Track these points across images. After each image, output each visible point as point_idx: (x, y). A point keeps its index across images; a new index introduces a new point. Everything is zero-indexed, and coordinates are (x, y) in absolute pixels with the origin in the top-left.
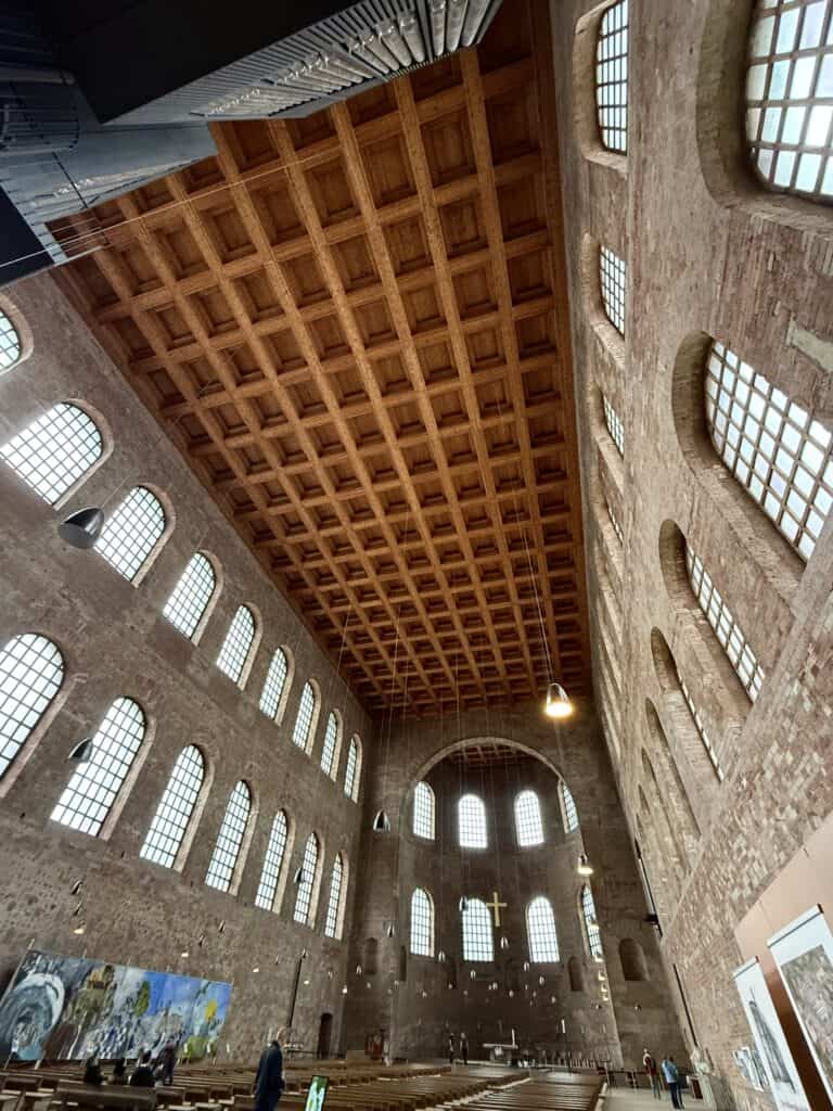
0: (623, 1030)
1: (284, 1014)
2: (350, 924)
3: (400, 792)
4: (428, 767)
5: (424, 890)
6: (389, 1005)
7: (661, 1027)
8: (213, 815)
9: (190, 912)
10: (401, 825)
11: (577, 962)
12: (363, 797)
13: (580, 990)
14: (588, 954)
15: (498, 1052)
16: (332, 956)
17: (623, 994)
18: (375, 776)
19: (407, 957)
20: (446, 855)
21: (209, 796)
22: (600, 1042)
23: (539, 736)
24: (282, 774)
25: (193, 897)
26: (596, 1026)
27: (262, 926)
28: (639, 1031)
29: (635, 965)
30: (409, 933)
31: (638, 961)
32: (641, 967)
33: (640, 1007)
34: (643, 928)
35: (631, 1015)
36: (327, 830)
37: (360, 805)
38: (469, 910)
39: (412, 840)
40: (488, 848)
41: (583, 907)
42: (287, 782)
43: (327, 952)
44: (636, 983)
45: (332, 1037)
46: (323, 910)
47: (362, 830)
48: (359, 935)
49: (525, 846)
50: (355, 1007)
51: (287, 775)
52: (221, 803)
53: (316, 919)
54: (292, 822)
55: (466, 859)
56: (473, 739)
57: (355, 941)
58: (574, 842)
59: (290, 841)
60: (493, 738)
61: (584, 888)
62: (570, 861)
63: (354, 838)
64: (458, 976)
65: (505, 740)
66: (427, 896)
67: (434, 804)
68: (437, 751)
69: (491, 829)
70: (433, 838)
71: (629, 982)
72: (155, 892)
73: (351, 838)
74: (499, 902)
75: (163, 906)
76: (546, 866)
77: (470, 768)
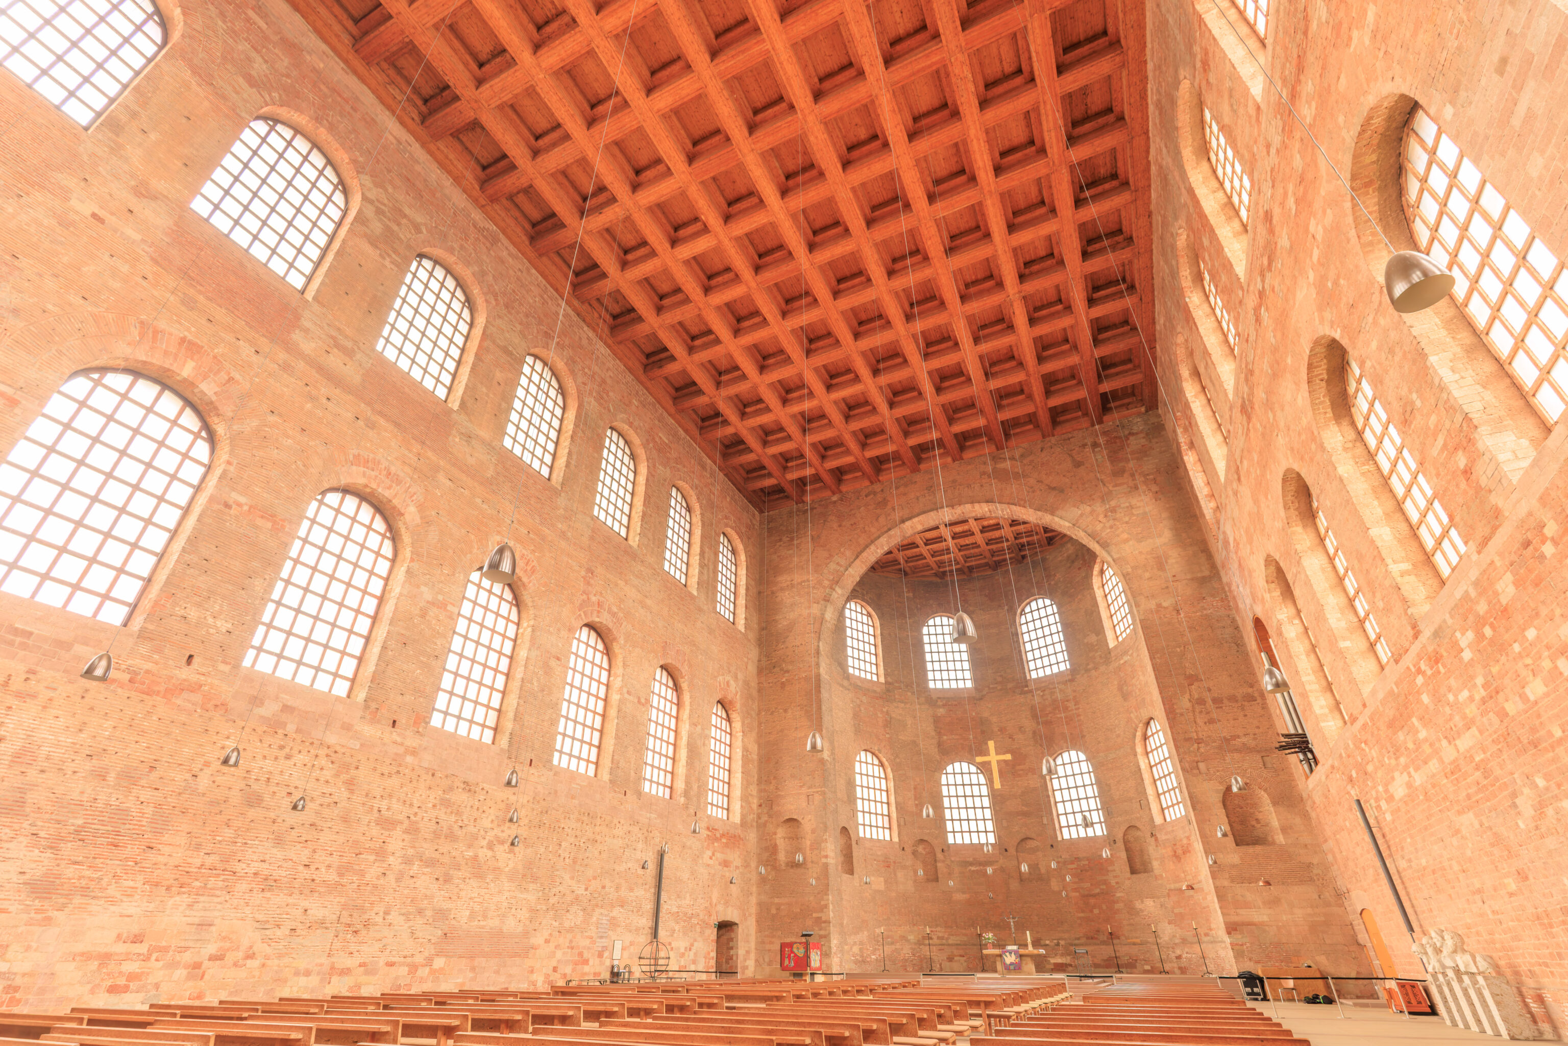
0: (1234, 919)
1: (645, 922)
2: (755, 802)
3: (815, 610)
4: (857, 570)
5: (873, 754)
6: (826, 906)
7: (1309, 911)
8: (423, 616)
9: (400, 769)
10: (821, 658)
11: (1139, 833)
12: (756, 626)
13: (1146, 871)
14: (1158, 820)
15: (1010, 959)
16: (726, 845)
17: (1233, 866)
18: (773, 593)
19: (854, 843)
20: (906, 703)
21: (405, 582)
22: (1184, 941)
23: (1054, 489)
24: (577, 568)
25: (402, 744)
26: (1177, 919)
27: (573, 797)
28: (1265, 918)
29: (1254, 823)
30: (854, 811)
31: (1260, 816)
32: (1267, 825)
33: (1268, 883)
34: (1269, 765)
35: (1249, 897)
36: (690, 666)
37: (751, 635)
38: (951, 777)
39: (846, 683)
40: (976, 688)
41: (1147, 753)
42: (592, 582)
43: (717, 839)
44: (1258, 849)
45: (741, 952)
46: (699, 780)
47: (760, 671)
48: (770, 816)
49: (1038, 679)
50: (774, 911)
51: (590, 571)
52: (440, 597)
53: (686, 793)
54: (616, 648)
55: (939, 707)
56: (932, 513)
57: (765, 824)
58: (1126, 658)
59: (616, 676)
60: (968, 506)
61: (1148, 723)
62: (1120, 688)
63: (746, 683)
64: (939, 865)
65: (992, 506)
66: (880, 761)
67: (878, 632)
68: (872, 542)
69: (978, 661)
70: (882, 680)
71: (1243, 849)
72: (298, 731)
73: (740, 683)
74: (997, 754)
75: (327, 756)
76: (1076, 703)
77: (936, 575)
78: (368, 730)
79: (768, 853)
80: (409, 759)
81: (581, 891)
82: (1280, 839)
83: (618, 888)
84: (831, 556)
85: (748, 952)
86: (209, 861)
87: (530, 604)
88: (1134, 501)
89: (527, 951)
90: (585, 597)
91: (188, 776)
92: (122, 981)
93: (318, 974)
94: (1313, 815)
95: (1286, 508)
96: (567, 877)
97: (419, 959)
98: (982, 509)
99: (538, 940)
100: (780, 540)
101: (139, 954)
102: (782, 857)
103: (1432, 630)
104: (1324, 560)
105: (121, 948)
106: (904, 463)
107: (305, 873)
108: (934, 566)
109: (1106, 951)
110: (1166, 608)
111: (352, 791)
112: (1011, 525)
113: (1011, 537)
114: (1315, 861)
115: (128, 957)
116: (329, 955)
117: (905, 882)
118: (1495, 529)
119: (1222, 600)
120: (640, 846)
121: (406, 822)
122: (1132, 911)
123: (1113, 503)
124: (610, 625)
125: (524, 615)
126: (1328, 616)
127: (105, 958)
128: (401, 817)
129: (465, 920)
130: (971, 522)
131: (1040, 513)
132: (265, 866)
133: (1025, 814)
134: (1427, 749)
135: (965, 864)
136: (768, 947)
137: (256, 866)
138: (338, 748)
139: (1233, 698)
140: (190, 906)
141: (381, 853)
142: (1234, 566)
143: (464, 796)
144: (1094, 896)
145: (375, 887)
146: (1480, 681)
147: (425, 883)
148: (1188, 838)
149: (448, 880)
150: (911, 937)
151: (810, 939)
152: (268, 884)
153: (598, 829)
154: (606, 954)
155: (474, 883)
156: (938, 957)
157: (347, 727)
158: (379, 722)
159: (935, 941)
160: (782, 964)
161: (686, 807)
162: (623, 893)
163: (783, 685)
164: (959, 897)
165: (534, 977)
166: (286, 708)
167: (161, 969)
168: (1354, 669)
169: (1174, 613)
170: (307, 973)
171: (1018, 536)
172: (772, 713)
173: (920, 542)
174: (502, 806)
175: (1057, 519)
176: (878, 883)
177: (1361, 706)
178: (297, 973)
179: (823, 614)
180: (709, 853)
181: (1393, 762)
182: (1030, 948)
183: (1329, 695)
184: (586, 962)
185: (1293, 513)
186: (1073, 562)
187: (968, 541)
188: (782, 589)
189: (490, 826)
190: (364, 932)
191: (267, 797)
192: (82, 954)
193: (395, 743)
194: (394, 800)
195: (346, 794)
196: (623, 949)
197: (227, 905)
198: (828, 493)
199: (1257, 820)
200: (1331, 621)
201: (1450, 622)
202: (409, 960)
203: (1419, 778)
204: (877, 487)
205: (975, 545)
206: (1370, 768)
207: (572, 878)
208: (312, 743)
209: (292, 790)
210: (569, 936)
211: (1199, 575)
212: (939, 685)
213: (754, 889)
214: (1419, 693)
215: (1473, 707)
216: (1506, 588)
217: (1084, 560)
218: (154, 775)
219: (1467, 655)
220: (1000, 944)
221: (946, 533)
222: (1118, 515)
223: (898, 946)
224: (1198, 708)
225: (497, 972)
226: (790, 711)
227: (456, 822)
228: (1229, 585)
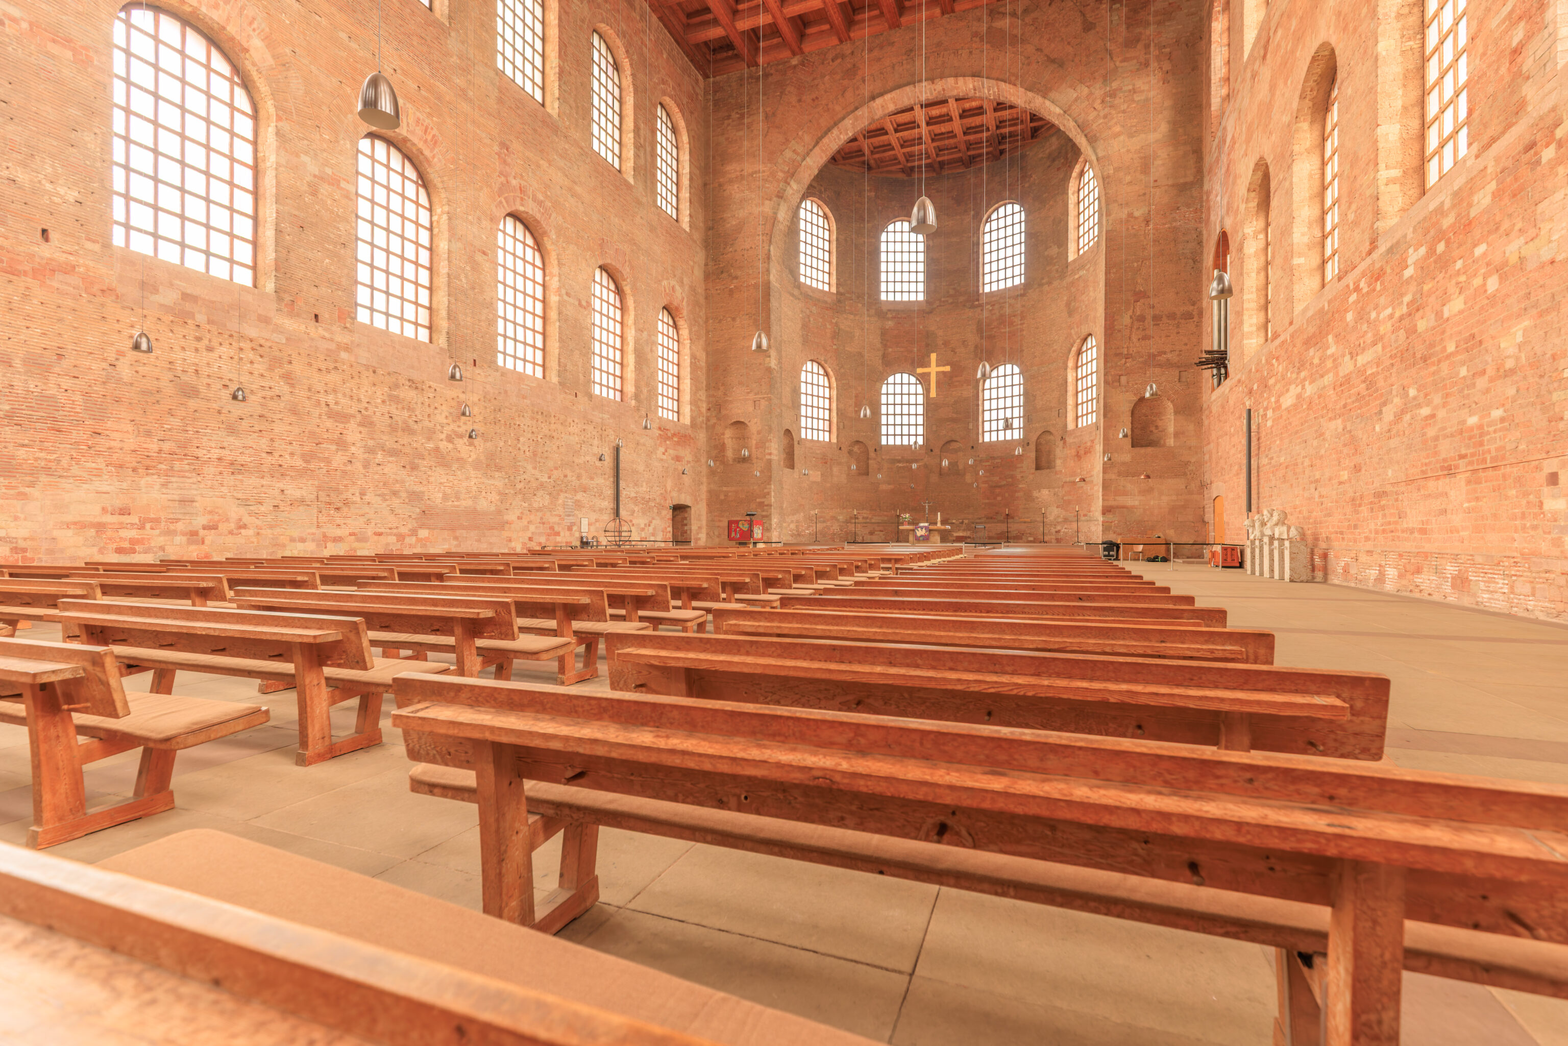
1: (608, 504)
2: (704, 407)
4: (816, 161)
5: (819, 364)
6: (769, 493)
7: (1174, 498)
8: (314, 193)
9: (338, 365)
10: (771, 264)
11: (1051, 437)
12: (701, 225)
13: (1048, 468)
14: (1071, 426)
15: (920, 533)
16: (678, 443)
17: (1124, 463)
18: (720, 185)
19: (796, 443)
20: (855, 315)
21: (278, 148)
22: (1066, 520)
23: (1053, 61)
24: (488, 141)
25: (332, 340)
26: (1064, 504)
27: (524, 397)
28: (1137, 503)
29: (1153, 429)
30: (798, 416)
31: (1160, 423)
32: (1163, 431)
33: (1148, 477)
34: (1183, 379)
35: (1129, 487)
36: (632, 268)
37: (697, 236)
38: (891, 387)
39: (796, 292)
40: (927, 301)
41: (1077, 368)
42: (509, 160)
43: (668, 438)
44: (1150, 450)
45: (694, 527)
46: (648, 385)
47: (707, 277)
48: (719, 419)
49: (991, 292)
50: (722, 497)
51: (504, 145)
52: (329, 171)
53: (637, 396)
54: (548, 244)
55: (888, 319)
56: (908, 89)
57: (714, 426)
58: (1082, 273)
59: (552, 276)
60: (951, 81)
61: (1085, 339)
62: (1068, 304)
63: (693, 289)
64: (871, 462)
65: (977, 82)
66: (825, 371)
67: (834, 237)
68: (836, 124)
69: (934, 273)
70: (834, 290)
71: (1137, 450)
72: (210, 322)
73: (687, 288)
74: (937, 366)
75: (253, 349)
76: (1023, 318)
77: (903, 171)
78: (290, 324)
79: (717, 450)
80: (344, 355)
81: (545, 479)
82: (1171, 442)
83: (579, 477)
84: (787, 140)
85: (700, 528)
86: (166, 446)
87: (439, 185)
88: (1140, 84)
89: (503, 525)
90: (503, 179)
91: (105, 365)
92: (126, 545)
93: (313, 540)
94: (1206, 422)
95: (1302, 97)
96: (529, 467)
97: (404, 530)
98: (965, 86)
99: (511, 516)
100: (729, 117)
101: (132, 524)
102: (730, 454)
103: (1389, 245)
104: (1317, 162)
105: (108, 519)
106: (882, 13)
107: (269, 459)
108: (902, 159)
109: (1002, 527)
110: (1136, 218)
111: (292, 385)
112: (995, 110)
113: (992, 125)
114: (1193, 460)
115: (122, 526)
116: (318, 527)
117: (839, 475)
118: (1509, 126)
119: (1196, 211)
120: (596, 442)
121: (359, 416)
122: (1029, 497)
123: (1115, 85)
124: (538, 216)
125: (435, 200)
126: (1295, 230)
127: (100, 527)
128: (352, 411)
129: (439, 501)
130: (952, 102)
131: (1030, 94)
132: (227, 452)
133: (954, 420)
134: (1329, 364)
135: (894, 461)
136: (717, 524)
137: (215, 453)
138: (262, 342)
139: (1172, 316)
140: (164, 485)
141: (341, 443)
142: (1221, 172)
143: (412, 393)
144: (1000, 487)
145: (345, 472)
146: (1407, 299)
147: (392, 469)
148: (1092, 441)
149: (414, 468)
150: (841, 518)
151: (753, 518)
152: (236, 468)
153: (553, 427)
154: (575, 528)
155: (440, 470)
156: (861, 531)
157: (265, 320)
158: (298, 315)
159: (861, 520)
160: (729, 536)
161: (637, 409)
162: (585, 481)
163: (731, 292)
164: (884, 487)
165: (513, 544)
166: (185, 296)
167: (160, 535)
168: (1296, 287)
169: (1143, 225)
170: (303, 540)
171: (1000, 124)
172: (720, 321)
173: (890, 127)
174: (454, 404)
175: (1048, 103)
176: (816, 476)
177: (1287, 324)
178: (293, 540)
179: (775, 214)
180: (662, 449)
181: (1294, 376)
182: (939, 525)
183: (1262, 314)
184: (558, 534)
185: (1308, 103)
186: (1054, 160)
187: (943, 128)
188: (731, 181)
189: (445, 421)
190: (345, 509)
191: (203, 389)
192: (75, 523)
193: (323, 338)
194: (340, 395)
195: (286, 389)
196: (589, 524)
197: (202, 486)
198: (786, 53)
199: (1157, 427)
200: (1295, 235)
201: (1410, 235)
202: (395, 531)
203: (1310, 389)
204: (847, 48)
205: (951, 135)
206: (1271, 382)
207: (535, 468)
208: (231, 336)
209: (228, 383)
210: (540, 514)
211: (1182, 181)
212: (891, 297)
213: (704, 480)
214: (1346, 311)
215: (1389, 324)
216: (1483, 199)
217: (1067, 158)
218: (65, 363)
219: (1409, 272)
220: (914, 523)
221: (920, 116)
222: (1117, 101)
223: (829, 524)
224: (1136, 324)
225: (479, 541)
226: (738, 320)
227: (410, 417)
228: (1208, 193)
